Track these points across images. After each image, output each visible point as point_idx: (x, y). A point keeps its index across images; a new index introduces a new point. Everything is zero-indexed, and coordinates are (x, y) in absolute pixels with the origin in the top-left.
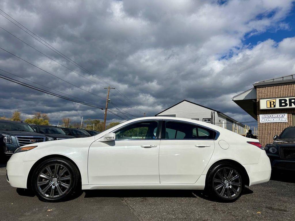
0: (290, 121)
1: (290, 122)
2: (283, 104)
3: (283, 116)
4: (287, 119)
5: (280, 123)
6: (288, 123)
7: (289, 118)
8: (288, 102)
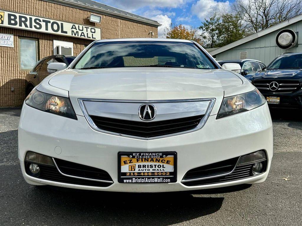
0: (16, 46)
1: (16, 48)
2: (13, 22)
3: (9, 39)
4: (13, 43)
5: (5, 47)
6: (14, 48)
7: (16, 42)
8: (18, 20)
